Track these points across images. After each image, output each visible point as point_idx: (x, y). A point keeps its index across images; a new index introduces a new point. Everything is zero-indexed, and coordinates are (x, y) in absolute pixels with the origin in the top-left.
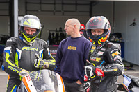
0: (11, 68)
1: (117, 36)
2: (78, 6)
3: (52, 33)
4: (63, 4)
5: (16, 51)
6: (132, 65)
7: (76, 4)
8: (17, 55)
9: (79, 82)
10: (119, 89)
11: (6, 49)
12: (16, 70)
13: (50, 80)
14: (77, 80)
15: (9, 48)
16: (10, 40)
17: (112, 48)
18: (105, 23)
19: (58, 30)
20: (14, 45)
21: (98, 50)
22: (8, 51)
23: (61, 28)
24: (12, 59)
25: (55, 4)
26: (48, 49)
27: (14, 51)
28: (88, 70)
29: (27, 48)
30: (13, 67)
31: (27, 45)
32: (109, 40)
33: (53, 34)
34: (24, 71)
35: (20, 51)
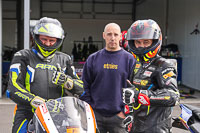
0: (20, 95)
1: (171, 48)
2: (116, 5)
3: (77, 44)
4: (94, 2)
5: (27, 70)
6: (192, 91)
7: (114, 3)
8: (28, 76)
9: (121, 115)
10: (174, 125)
11: (12, 67)
12: (26, 97)
13: (76, 111)
14: (119, 112)
15: (17, 66)
16: (18, 54)
17: (165, 66)
18: (153, 31)
19: (87, 40)
20: (25, 62)
21: (145, 69)
22: (16, 70)
23: (90, 38)
24: (22, 81)
25: (82, 2)
26: (73, 67)
27: (24, 70)
28: (128, 95)
29: (43, 66)
30: (22, 92)
31: (42, 61)
32: (160, 54)
33: (79, 46)
34: (38, 99)
35: (32, 70)
